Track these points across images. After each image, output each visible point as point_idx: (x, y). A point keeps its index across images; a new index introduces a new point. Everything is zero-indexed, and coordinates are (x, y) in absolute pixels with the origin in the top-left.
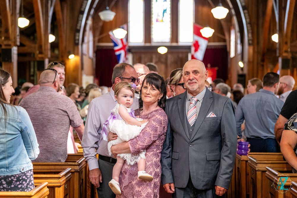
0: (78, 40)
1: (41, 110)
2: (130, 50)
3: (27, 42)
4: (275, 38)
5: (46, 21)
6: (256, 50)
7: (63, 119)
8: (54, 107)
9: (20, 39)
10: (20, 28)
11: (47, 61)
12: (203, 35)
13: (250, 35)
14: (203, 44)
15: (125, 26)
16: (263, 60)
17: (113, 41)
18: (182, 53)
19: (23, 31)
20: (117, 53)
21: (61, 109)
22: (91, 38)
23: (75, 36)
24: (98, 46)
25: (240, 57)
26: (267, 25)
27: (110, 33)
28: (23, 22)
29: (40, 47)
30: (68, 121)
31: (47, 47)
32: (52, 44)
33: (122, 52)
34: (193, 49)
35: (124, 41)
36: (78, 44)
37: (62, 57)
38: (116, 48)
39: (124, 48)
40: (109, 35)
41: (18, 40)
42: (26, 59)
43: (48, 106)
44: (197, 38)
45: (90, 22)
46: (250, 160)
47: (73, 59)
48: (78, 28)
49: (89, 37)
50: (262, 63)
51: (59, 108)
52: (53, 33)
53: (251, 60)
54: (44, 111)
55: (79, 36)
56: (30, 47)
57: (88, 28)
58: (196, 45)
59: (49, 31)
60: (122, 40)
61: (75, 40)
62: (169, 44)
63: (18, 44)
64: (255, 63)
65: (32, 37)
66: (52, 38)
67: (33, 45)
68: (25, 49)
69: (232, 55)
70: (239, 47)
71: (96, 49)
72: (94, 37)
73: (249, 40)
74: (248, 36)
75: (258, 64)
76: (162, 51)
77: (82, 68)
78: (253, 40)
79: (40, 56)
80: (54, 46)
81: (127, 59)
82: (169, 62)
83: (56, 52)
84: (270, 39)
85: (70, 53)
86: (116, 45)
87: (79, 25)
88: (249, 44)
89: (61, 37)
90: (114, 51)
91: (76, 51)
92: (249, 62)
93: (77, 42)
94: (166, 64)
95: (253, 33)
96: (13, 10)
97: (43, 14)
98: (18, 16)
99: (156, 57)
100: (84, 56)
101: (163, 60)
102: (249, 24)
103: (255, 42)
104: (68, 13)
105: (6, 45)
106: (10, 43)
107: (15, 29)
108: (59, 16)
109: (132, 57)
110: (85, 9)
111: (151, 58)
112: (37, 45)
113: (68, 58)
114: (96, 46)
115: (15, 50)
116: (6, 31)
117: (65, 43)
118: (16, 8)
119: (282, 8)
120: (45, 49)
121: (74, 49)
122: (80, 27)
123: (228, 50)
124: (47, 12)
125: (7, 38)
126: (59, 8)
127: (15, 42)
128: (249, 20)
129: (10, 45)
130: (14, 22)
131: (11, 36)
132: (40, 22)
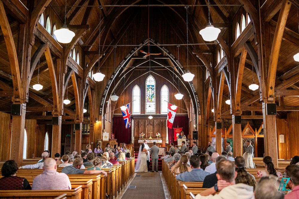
0: (101, 112)
2: (132, 117)
3: (70, 112)
4: (213, 111)
5: (82, 101)
6: (203, 117)
10: (64, 104)
11: (81, 124)
12: (172, 109)
13: (199, 109)
14: (174, 114)
15: (129, 104)
16: (207, 124)
20: (125, 119)
22: (111, 111)
23: (100, 110)
24: (114, 115)
25: (195, 121)
26: (208, 104)
28: (67, 102)
29: (78, 115)
31: (82, 116)
33: (128, 119)
34: (168, 117)
35: (129, 112)
36: (101, 114)
37: (92, 121)
38: (124, 117)
40: (120, 109)
41: (63, 112)
42: (68, 123)
47: (98, 123)
48: (101, 105)
50: (206, 125)
52: (87, 107)
53: (200, 123)
55: (102, 110)
56: (72, 115)
57: (108, 105)
58: (170, 115)
59: (83, 107)
60: (127, 110)
61: (99, 112)
62: (155, 114)
64: (203, 125)
65: (75, 110)
66: (85, 111)
67: (74, 115)
68: (67, 117)
70: (194, 116)
71: (113, 117)
73: (199, 112)
74: (198, 110)
75: (204, 125)
76: (151, 118)
77: (104, 128)
78: (201, 112)
79: (77, 121)
80: (86, 115)
82: (155, 124)
83: (89, 119)
84: (210, 111)
85: (96, 119)
87: (102, 103)
88: (199, 114)
89: (91, 110)
91: (100, 118)
92: (199, 124)
94: (153, 125)
95: (200, 108)
96: (60, 95)
97: (80, 97)
98: (63, 98)
99: (148, 121)
100: (106, 121)
101: (152, 123)
102: (198, 103)
103: (202, 113)
104: (96, 96)
105: (55, 115)
106: (58, 114)
107: (61, 106)
108: (90, 98)
109: (133, 121)
110: (106, 94)
111: (145, 122)
112: (76, 115)
113: (95, 122)
114: (113, 115)
115: (60, 118)
116: (56, 107)
117: (93, 113)
118: (62, 94)
119: (216, 94)
120: (80, 117)
121: (99, 117)
122: (103, 104)
123: (189, 117)
124: (83, 96)
125: (56, 111)
126: (90, 94)
127: (61, 113)
128: (198, 101)
129: (58, 115)
130: (61, 102)
131: (58, 110)
132: (78, 101)
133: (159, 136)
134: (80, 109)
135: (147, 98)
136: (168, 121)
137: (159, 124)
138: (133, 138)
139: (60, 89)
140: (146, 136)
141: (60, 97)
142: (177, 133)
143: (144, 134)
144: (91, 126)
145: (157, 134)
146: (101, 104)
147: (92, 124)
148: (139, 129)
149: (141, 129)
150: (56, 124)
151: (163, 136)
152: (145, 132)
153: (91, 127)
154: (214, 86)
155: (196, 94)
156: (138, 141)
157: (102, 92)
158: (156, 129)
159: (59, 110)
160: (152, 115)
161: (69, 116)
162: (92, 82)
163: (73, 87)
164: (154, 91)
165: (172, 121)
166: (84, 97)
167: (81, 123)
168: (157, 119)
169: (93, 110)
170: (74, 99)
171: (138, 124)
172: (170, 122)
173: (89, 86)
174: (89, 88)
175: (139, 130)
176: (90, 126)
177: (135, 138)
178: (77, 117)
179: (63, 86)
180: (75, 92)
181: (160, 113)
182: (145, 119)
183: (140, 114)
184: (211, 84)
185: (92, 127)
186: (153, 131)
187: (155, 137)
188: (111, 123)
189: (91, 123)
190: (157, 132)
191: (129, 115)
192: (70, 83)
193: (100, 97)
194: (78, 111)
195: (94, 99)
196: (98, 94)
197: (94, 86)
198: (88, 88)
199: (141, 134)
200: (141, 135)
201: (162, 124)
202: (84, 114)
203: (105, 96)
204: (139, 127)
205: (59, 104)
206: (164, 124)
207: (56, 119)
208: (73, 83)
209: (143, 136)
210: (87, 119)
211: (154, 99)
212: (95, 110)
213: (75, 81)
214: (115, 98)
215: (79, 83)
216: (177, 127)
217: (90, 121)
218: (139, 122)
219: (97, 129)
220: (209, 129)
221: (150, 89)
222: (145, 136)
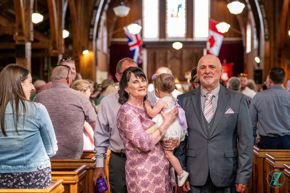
0: (92, 35)
1: (56, 106)
2: (145, 45)
3: (41, 38)
5: (60, 17)
6: (272, 45)
7: (78, 115)
8: (69, 103)
9: (34, 35)
10: (34, 24)
11: (60, 56)
12: (219, 30)
13: (267, 30)
14: (219, 40)
15: (139, 21)
17: (127, 37)
18: (198, 48)
19: (37, 27)
20: (132, 49)
21: (77, 104)
22: (105, 34)
23: (89, 32)
24: (112, 42)
25: (256, 52)
26: (283, 20)
27: (125, 29)
28: (37, 18)
29: (54, 43)
30: (83, 117)
31: (61, 43)
32: (66, 39)
33: (137, 48)
34: (208, 44)
35: (139, 36)
36: (92, 40)
37: (76, 52)
38: (131, 44)
39: (138, 43)
40: (123, 31)
41: (32, 36)
42: (40, 55)
43: (63, 103)
44: (213, 33)
45: (104, 18)
46: (268, 157)
47: (87, 55)
48: (92, 23)
49: (104, 33)
50: (278, 59)
51: (75, 104)
52: (67, 28)
53: (268, 55)
54: (59, 108)
55: (93, 32)
56: (45, 43)
57: (102, 23)
58: (212, 41)
59: (63, 26)
60: (136, 35)
61: (89, 35)
62: (184, 40)
63: (32, 39)
64: (272, 58)
65: (46, 33)
66: (66, 34)
68: (39, 45)
69: (248, 50)
70: (256, 42)
71: (110, 45)
72: (108, 32)
73: (265, 36)
74: (265, 31)
75: (274, 59)
76: (177, 46)
77: (96, 64)
78: (269, 35)
79: (54, 51)
80: (68, 41)
81: (141, 54)
82: (184, 57)
83: (70, 47)
84: (287, 33)
85: (84, 49)
86: (130, 40)
87: (93, 21)
88: (266, 40)
90: (129, 47)
91: (90, 47)
92: (266, 57)
93: (91, 37)
94: (181, 59)
95: (269, 28)
96: (27, 6)
97: (57, 9)
99: (171, 52)
100: (98, 52)
101: (178, 56)
103: (271, 37)
104: (82, 7)
105: (19, 41)
106: (24, 38)
107: (29, 25)
108: (73, 11)
109: (146, 53)
110: (98, 5)
112: (50, 41)
113: (82, 54)
114: (110, 41)
115: (28, 46)
116: (21, 26)
117: (79, 38)
118: (30, 3)
120: (59, 45)
121: (88, 44)
123: (244, 45)
124: (61, 7)
125: (21, 34)
126: (72, 3)
127: (29, 38)
129: (23, 41)
130: (29, 18)
132: (54, 17)
134: (59, 30)
136: (208, 51)
137: (191, 58)
141: (28, 9)
145: (188, 75)
146: (91, 21)
147: (77, 57)
150: (21, 57)
155: (261, 3)
158: (185, 65)
159: (25, 32)
165: (215, 51)
166: (64, 10)
169: (78, 32)
171: (155, 58)
180: (48, 1)
181: (192, 38)
186: (181, 69)
188: (107, 55)
189: (75, 55)
191: (140, 41)
193: (90, 9)
194: (55, 34)
195: (79, 14)
196: (87, 5)
205: (26, 20)
207: (22, 48)
212: (81, 32)
217: (74, 52)
218: (155, 54)
219: (86, 66)
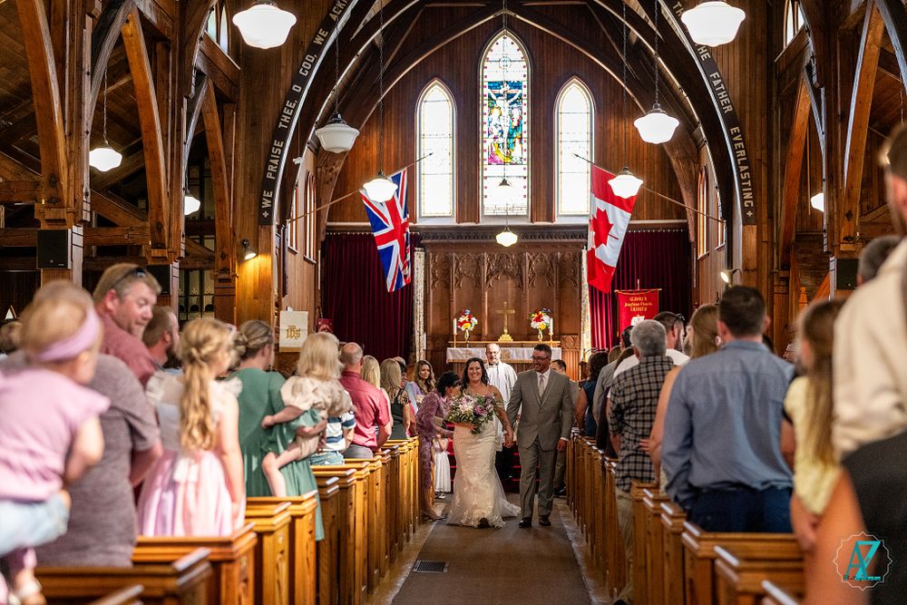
0: (270, 210)
2: (416, 240)
4: (818, 202)
5: (175, 157)
6: (765, 237)
9: (93, 204)
11: (174, 268)
12: (617, 192)
13: (748, 196)
14: (620, 221)
15: (403, 172)
16: (786, 266)
22: (310, 206)
23: (260, 200)
24: (329, 229)
25: (723, 254)
26: (794, 166)
28: (105, 159)
29: (159, 227)
31: (178, 229)
34: (591, 234)
35: (401, 212)
36: (269, 221)
37: (224, 256)
38: (376, 234)
41: (87, 207)
44: (603, 204)
45: (305, 162)
47: (254, 266)
48: (269, 176)
50: (782, 274)
53: (753, 265)
55: (272, 199)
56: (128, 226)
58: (601, 225)
59: (183, 186)
60: (391, 205)
61: (261, 210)
62: (526, 223)
63: (87, 217)
64: (765, 272)
66: (191, 205)
67: (142, 224)
68: (108, 236)
70: (721, 229)
71: (322, 238)
72: (318, 203)
73: (744, 210)
74: (743, 200)
75: (771, 275)
76: (507, 239)
77: (283, 290)
78: (755, 209)
79: (156, 253)
80: (198, 226)
82: (527, 273)
83: (209, 244)
84: (804, 205)
85: (244, 246)
87: (271, 168)
88: (746, 221)
89: (222, 200)
90: (373, 241)
91: (262, 242)
92: (746, 269)
93: (266, 215)
94: (519, 276)
95: (754, 190)
96: (71, 122)
97: (165, 136)
98: (87, 140)
99: (492, 257)
100: (289, 256)
101: (510, 268)
102: (743, 163)
103: (761, 215)
104: (242, 134)
105: (49, 221)
106: (63, 214)
107: (78, 176)
108: (216, 143)
109: (422, 260)
110: (289, 125)
111: (479, 261)
112: (148, 224)
113: (241, 260)
114: (323, 228)
115: (76, 236)
116: (54, 180)
117: (233, 218)
118: (80, 117)
119: (837, 120)
120: (170, 235)
121: (257, 234)
122: (276, 174)
123: (692, 239)
124: (179, 130)
125: (55, 201)
126: (213, 121)
127: (77, 213)
128: (742, 153)
129: (64, 221)
130: (76, 158)
131: (65, 196)
132: (156, 158)
133: (546, 332)
134: (170, 195)
135: (487, 144)
136: (591, 254)
137: (545, 274)
138: (421, 341)
139: (71, 91)
140: (486, 331)
141: (74, 133)
142: (635, 314)
143: (475, 321)
144: (221, 280)
145: (538, 319)
146: (266, 171)
147: (225, 270)
148: (450, 296)
149: (459, 297)
150: (55, 265)
151: (566, 329)
152: (477, 312)
153: (221, 285)
154: (826, 79)
155: (731, 120)
156: (445, 352)
157: (271, 111)
158: (531, 295)
159: (67, 196)
160: (513, 229)
161: (117, 232)
162: (222, 65)
163: (130, 87)
164: (523, 112)
165: (610, 253)
166: (188, 137)
167: (176, 265)
168: (538, 245)
169: (229, 202)
170: (140, 146)
171: (447, 273)
172: (600, 261)
173: (211, 83)
174: (208, 94)
175: (450, 302)
176: (215, 278)
177: (432, 338)
178: (152, 232)
179: (87, 79)
180: (142, 113)
181: (550, 217)
182: (480, 245)
183: (453, 222)
184: (809, 68)
185: (226, 285)
186: (518, 304)
187: (526, 332)
188: (316, 265)
189: (220, 264)
190: (536, 312)
191: (406, 224)
192: (120, 67)
193: (264, 139)
194: (160, 206)
195: (232, 148)
196: (254, 124)
197: (234, 84)
198: (204, 91)
199: (462, 320)
200: (461, 324)
201: (562, 272)
202: (187, 218)
203: (287, 131)
204: (447, 286)
205: (69, 165)
206: (570, 273)
207: (58, 242)
208: (134, 69)
209: (469, 327)
210: (202, 243)
211: (521, 151)
212: (239, 200)
213: (140, 56)
214: (340, 137)
215: (159, 66)
216: (634, 287)
217: (218, 255)
218: (447, 261)
219: (249, 293)
220: (793, 294)
221: (500, 102)
222: (479, 327)
